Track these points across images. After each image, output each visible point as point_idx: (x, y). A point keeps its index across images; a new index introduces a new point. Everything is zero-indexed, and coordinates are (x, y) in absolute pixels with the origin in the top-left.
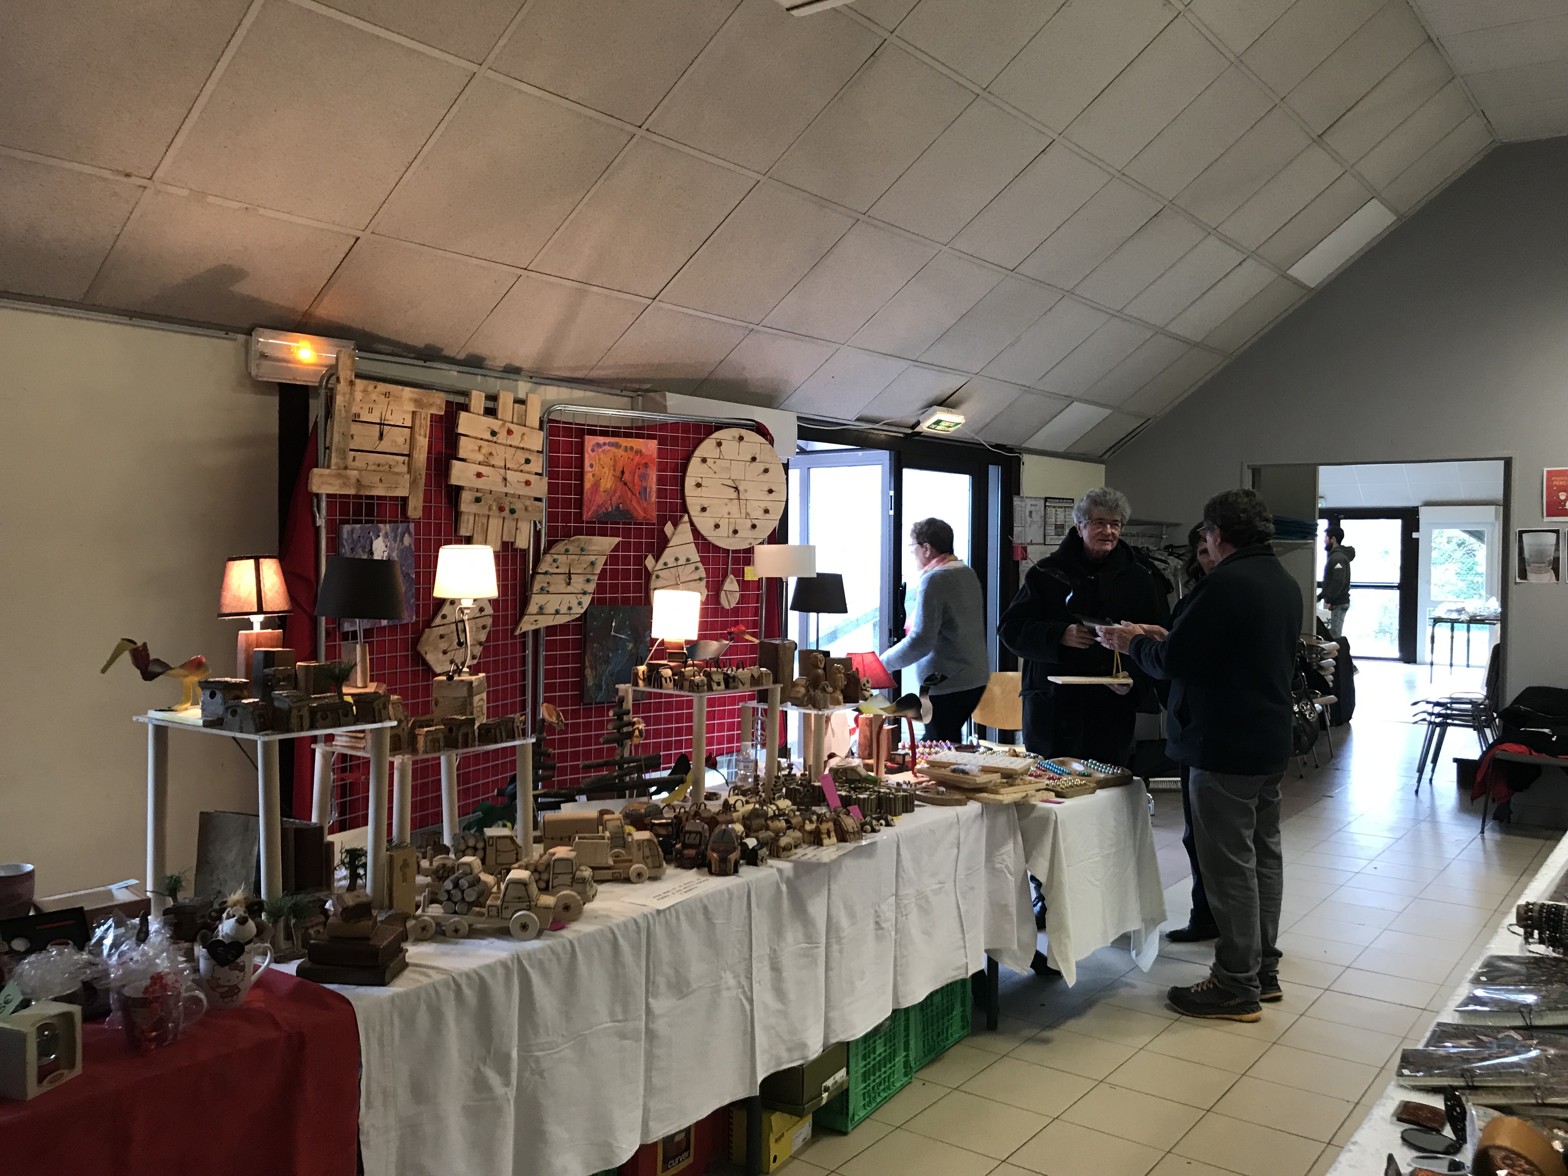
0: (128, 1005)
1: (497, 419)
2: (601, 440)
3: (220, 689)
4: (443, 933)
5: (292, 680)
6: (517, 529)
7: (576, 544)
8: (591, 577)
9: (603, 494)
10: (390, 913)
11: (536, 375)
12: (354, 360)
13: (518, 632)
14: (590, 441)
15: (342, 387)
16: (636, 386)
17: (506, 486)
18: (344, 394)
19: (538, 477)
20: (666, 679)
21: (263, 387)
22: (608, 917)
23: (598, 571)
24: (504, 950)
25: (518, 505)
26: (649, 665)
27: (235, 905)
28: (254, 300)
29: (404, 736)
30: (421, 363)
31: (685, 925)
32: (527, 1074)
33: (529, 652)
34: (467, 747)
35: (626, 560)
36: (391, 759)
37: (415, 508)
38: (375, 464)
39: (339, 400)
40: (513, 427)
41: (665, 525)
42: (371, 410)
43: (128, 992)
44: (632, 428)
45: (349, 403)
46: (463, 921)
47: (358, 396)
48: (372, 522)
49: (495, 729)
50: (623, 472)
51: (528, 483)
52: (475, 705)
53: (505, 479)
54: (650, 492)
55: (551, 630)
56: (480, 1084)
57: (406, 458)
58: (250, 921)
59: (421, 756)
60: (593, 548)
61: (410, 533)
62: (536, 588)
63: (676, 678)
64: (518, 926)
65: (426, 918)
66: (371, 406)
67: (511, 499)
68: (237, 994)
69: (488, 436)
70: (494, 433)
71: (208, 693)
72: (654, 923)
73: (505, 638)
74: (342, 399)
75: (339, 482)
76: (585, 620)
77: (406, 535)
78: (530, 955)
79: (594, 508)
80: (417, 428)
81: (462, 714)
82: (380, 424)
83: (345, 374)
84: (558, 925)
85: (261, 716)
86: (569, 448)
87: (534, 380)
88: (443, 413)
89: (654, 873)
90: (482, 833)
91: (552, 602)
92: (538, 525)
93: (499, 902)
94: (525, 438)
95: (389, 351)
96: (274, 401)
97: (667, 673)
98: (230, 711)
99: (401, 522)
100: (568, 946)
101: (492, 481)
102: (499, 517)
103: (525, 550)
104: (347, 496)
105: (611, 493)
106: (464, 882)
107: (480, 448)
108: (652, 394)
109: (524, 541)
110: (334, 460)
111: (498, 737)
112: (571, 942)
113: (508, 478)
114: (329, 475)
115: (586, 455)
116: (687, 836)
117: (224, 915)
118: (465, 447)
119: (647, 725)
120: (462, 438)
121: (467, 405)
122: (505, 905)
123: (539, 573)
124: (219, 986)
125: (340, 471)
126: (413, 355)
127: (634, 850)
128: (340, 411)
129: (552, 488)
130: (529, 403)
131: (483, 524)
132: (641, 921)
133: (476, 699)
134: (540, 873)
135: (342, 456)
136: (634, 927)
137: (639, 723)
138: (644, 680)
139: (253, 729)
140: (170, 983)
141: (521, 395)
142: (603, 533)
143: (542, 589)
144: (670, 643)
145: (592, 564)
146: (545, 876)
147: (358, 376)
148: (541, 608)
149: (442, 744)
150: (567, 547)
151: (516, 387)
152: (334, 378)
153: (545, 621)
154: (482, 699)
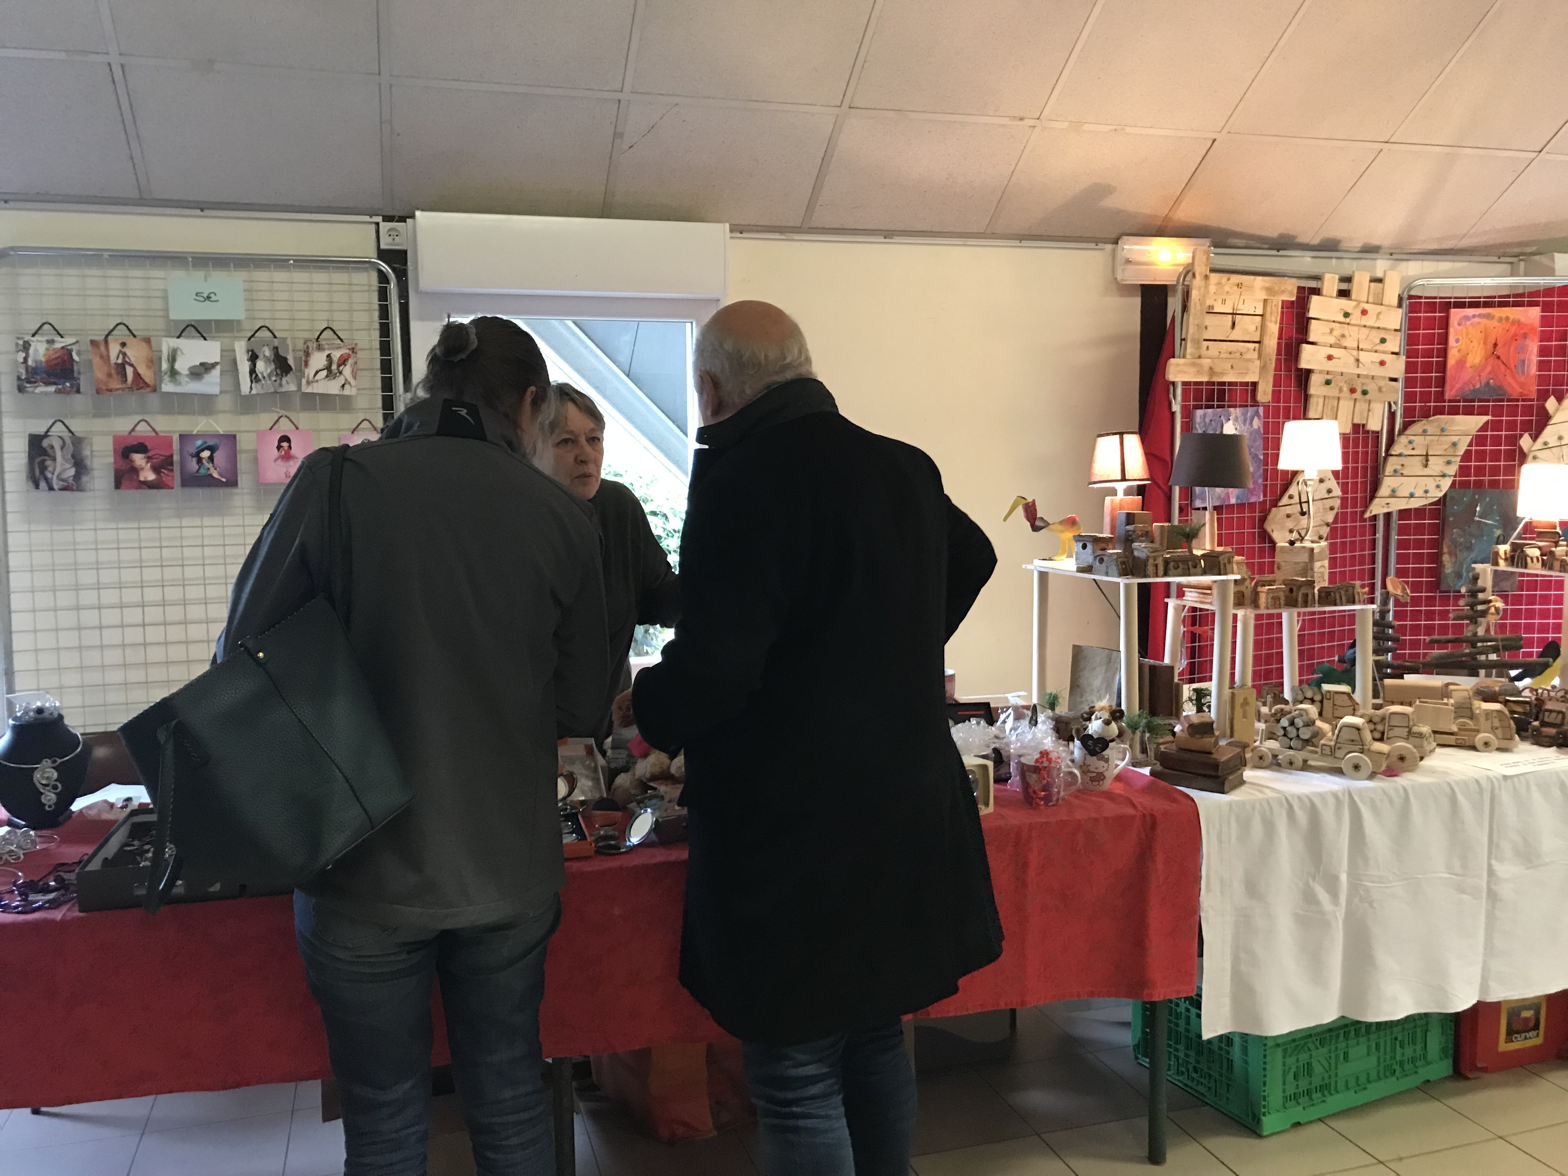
0: (1024, 769)
1: (1351, 300)
2: (1470, 312)
3: (1090, 542)
4: (1279, 765)
5: (1148, 536)
6: (1369, 410)
7: (1436, 424)
8: (1453, 459)
9: (1471, 370)
10: (1230, 740)
11: (1397, 251)
12: (1209, 256)
13: (1367, 515)
14: (1456, 314)
15: (1198, 282)
16: (1517, 250)
17: (1358, 367)
18: (1199, 288)
19: (1394, 356)
20: (1532, 559)
21: (1126, 289)
22: (1446, 773)
23: (1461, 452)
24: (1336, 784)
25: (1371, 387)
26: (1513, 544)
27: (1102, 709)
28: (1119, 212)
29: (1248, 593)
30: (1274, 252)
31: (1536, 797)
32: (1356, 900)
33: (1380, 535)
34: (1306, 606)
35: (1496, 440)
36: (1235, 612)
37: (1265, 394)
38: (1226, 353)
39: (1195, 294)
40: (1367, 307)
41: (1546, 400)
42: (1224, 302)
43: (1023, 760)
44: (1508, 296)
45: (1204, 296)
46: (1298, 756)
47: (1212, 288)
48: (1223, 407)
49: (1335, 593)
50: (1495, 345)
51: (1382, 363)
52: (1316, 570)
53: (1358, 360)
54: (1529, 365)
55: (1404, 514)
56: (1309, 898)
57: (1257, 345)
58: (1113, 723)
59: (1263, 611)
60: (1453, 428)
61: (1259, 416)
62: (1389, 469)
63: (1545, 558)
64: (1350, 766)
65: (1262, 749)
66: (1224, 297)
67: (1364, 381)
68: (1103, 780)
69: (1341, 318)
70: (1346, 315)
71: (1081, 544)
72: (1500, 789)
73: (1354, 520)
74: (1197, 293)
75: (1193, 370)
76: (1444, 505)
77: (1256, 418)
78: (1360, 791)
79: (1458, 386)
80: (1268, 316)
81: (1303, 577)
82: (1233, 314)
83: (1200, 269)
84: (1391, 773)
85: (1123, 563)
86: (1430, 324)
87: (1394, 256)
88: (1294, 299)
89: (1505, 743)
90: (1320, 687)
91: (1405, 485)
92: (1393, 405)
93: (1332, 743)
94: (1381, 317)
95: (1243, 245)
96: (1137, 301)
97: (1534, 552)
98: (1098, 558)
99: (1251, 406)
100: (1402, 792)
101: (1344, 363)
102: (1351, 399)
103: (1378, 432)
104: (1201, 383)
105: (1479, 369)
106: (1299, 722)
107: (1332, 330)
108: (1537, 258)
109: (1376, 422)
110: (1189, 350)
111: (1338, 601)
112: (1405, 790)
113: (1361, 359)
114: (1185, 364)
115: (1452, 331)
116: (1547, 714)
117: (1093, 717)
118: (1316, 331)
119: (1506, 603)
120: (1313, 321)
121: (1319, 289)
122: (1338, 745)
123: (1392, 455)
124: (1089, 771)
125: (1194, 360)
126: (1267, 246)
127: (1482, 719)
128: (1195, 304)
129: (1410, 367)
130: (1387, 281)
131: (1333, 407)
132: (1484, 783)
133: (1317, 565)
134: (1375, 724)
135: (1196, 346)
136: (1476, 786)
137: (1496, 601)
138: (1506, 559)
139: (1117, 575)
140: (1054, 759)
141: (1379, 274)
142: (1469, 411)
143: (1395, 471)
144: (1539, 522)
145: (1454, 445)
146: (1380, 727)
147: (1213, 270)
148: (1393, 491)
149: (1282, 602)
150: (1425, 428)
151: (1374, 267)
152: (1190, 274)
153: (1397, 505)
154: (1323, 566)
